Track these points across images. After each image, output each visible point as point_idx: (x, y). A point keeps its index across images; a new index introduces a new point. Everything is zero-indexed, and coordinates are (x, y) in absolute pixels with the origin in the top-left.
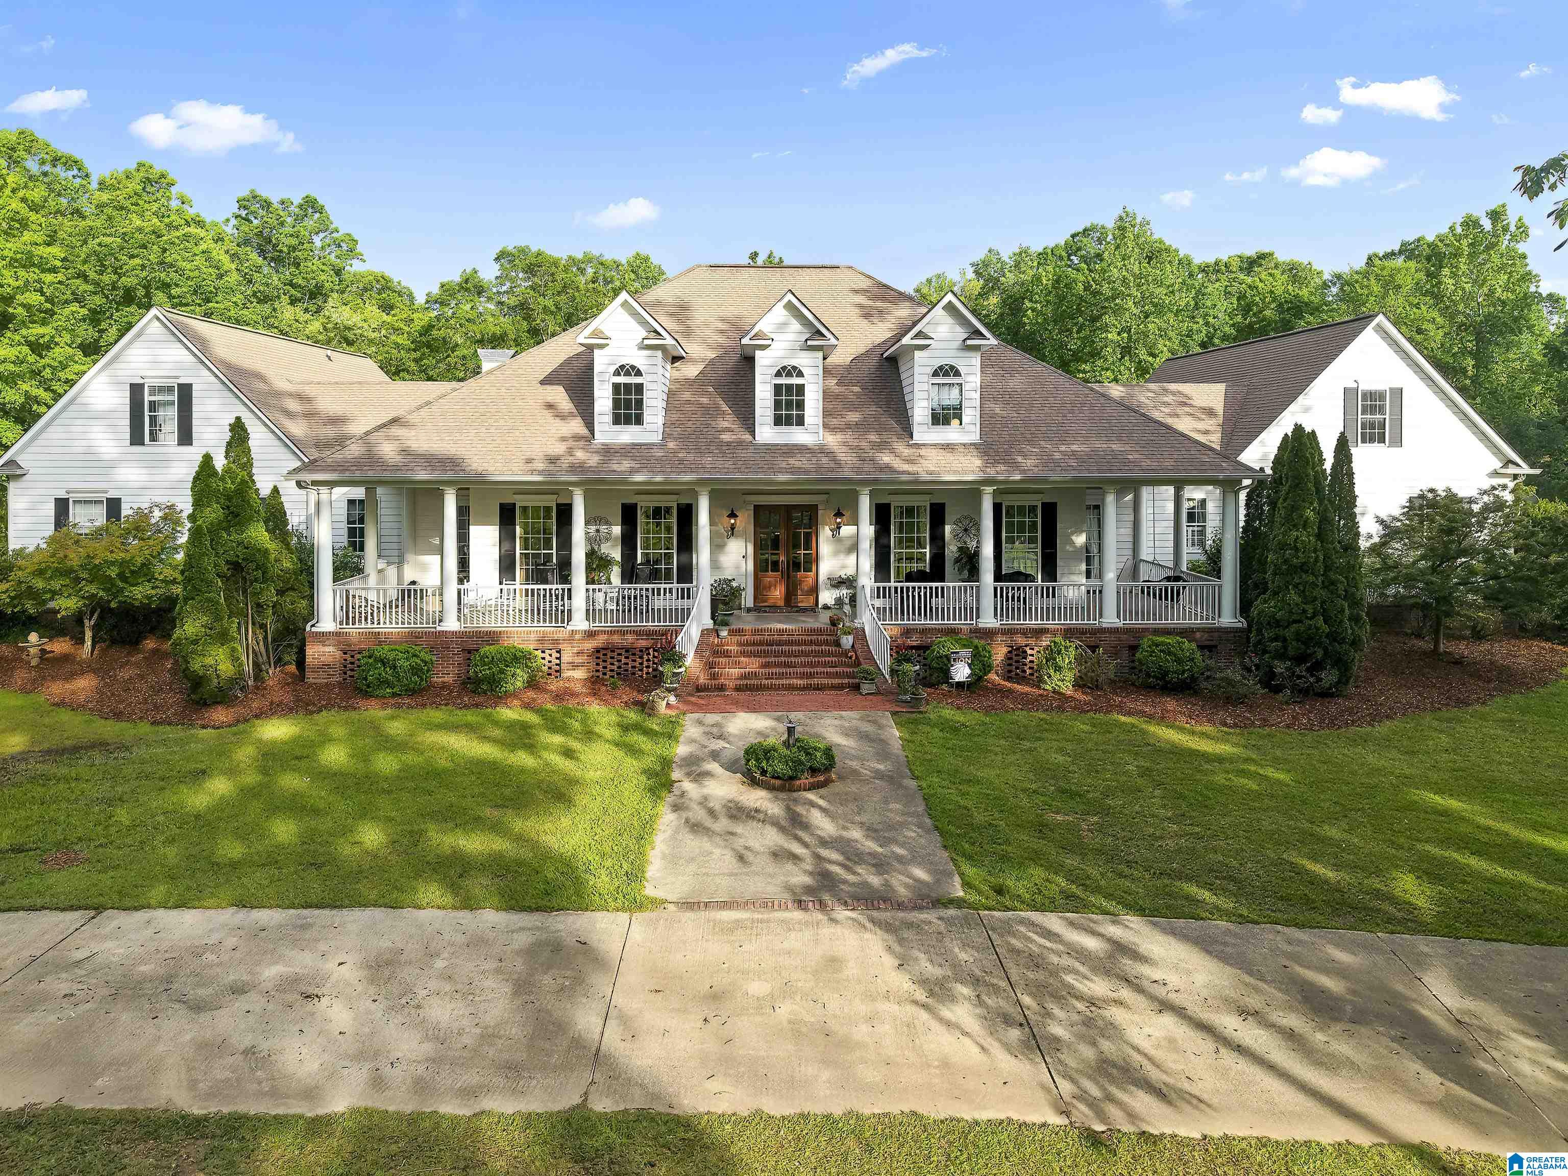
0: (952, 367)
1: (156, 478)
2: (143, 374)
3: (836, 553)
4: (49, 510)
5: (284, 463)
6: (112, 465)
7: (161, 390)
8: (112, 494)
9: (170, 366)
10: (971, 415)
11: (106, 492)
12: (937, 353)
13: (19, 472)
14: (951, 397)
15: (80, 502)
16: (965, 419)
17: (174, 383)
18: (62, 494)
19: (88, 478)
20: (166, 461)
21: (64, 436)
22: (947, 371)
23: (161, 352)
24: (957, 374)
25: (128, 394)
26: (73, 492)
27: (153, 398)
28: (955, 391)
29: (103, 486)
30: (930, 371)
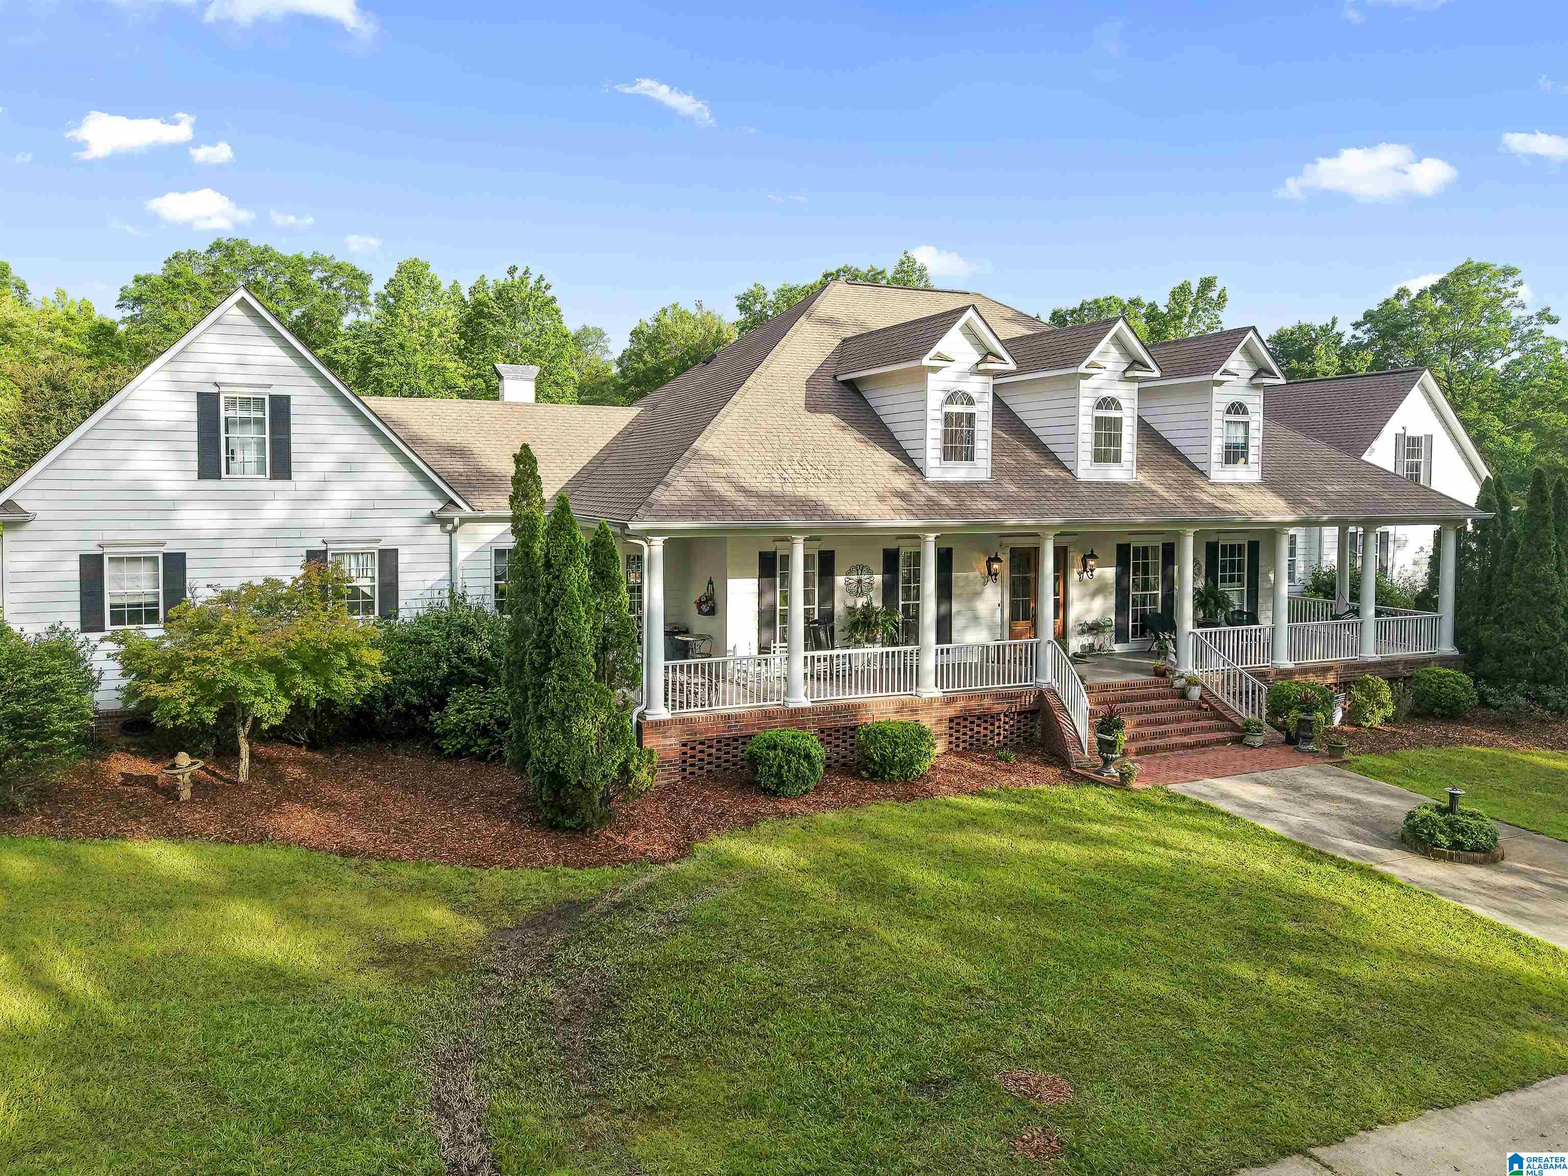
0: (1241, 405)
1: (239, 524)
2: (219, 379)
3: (1082, 598)
4: (72, 570)
5: (419, 504)
6: (173, 505)
7: (246, 402)
8: (172, 547)
9: (264, 370)
10: (1254, 453)
11: (163, 544)
12: (1231, 390)
13: (17, 517)
14: (1237, 435)
15: (120, 560)
16: (1251, 458)
17: (265, 394)
18: (92, 549)
19: (133, 525)
20: (253, 503)
21: (97, 464)
22: (1237, 408)
23: (251, 350)
24: (1245, 412)
25: (194, 407)
26: (110, 546)
27: (231, 414)
28: (1241, 430)
29: (160, 536)
30: (1223, 407)
